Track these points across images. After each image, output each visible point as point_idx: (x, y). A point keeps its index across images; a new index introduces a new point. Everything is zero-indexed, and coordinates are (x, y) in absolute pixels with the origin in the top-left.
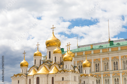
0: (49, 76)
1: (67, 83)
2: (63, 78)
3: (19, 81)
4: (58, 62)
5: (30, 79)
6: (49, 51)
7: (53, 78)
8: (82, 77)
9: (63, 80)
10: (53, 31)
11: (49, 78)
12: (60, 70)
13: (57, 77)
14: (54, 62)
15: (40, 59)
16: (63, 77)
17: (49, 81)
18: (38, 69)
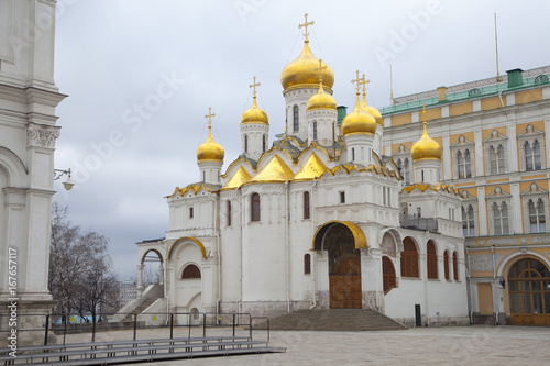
0: (294, 190)
1: (357, 211)
2: (343, 194)
3: (192, 209)
4: (326, 140)
5: (229, 202)
6: (292, 105)
7: (306, 194)
8: (411, 195)
9: (343, 201)
10: (306, 36)
11: (292, 197)
12: (332, 165)
13: (321, 191)
14: (311, 139)
15: (263, 132)
16: (342, 189)
17: (292, 206)
18: (255, 166)
